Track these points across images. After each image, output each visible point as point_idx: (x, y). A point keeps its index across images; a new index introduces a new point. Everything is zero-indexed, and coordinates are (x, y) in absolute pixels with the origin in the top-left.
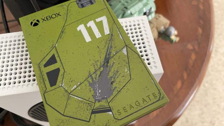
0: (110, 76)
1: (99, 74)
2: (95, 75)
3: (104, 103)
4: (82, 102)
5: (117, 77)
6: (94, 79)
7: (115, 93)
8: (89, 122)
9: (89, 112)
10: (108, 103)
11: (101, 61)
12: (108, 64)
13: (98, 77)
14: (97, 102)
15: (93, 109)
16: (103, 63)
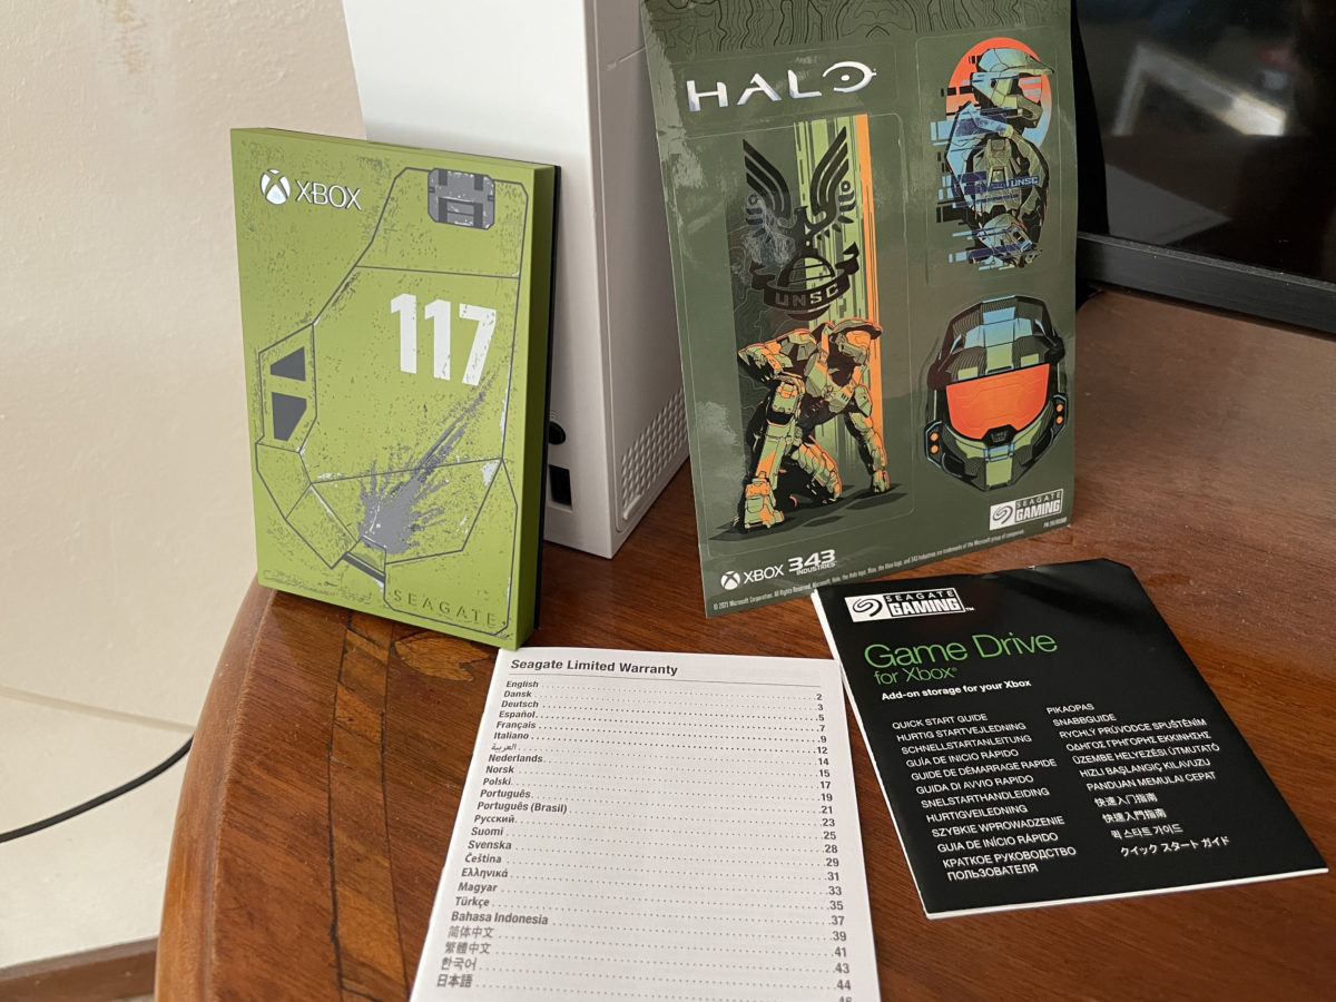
0: (418, 509)
1: (393, 485)
2: (384, 480)
3: (374, 555)
4: (331, 520)
5: (433, 524)
6: (377, 490)
7: (409, 553)
8: (332, 568)
9: (339, 550)
10: (385, 564)
11: (415, 457)
12: (428, 477)
13: (388, 489)
14: (362, 544)
15: (349, 553)
16: (415, 465)
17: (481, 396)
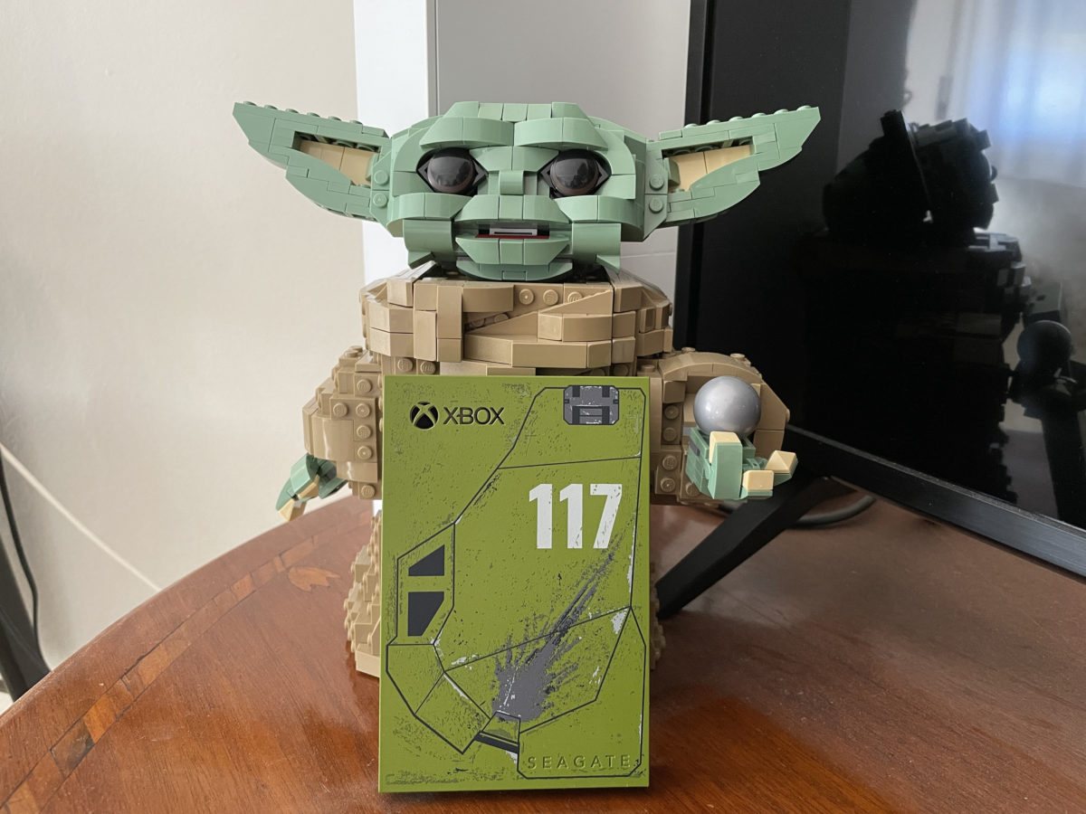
0: (553, 671)
1: (529, 654)
2: (520, 651)
3: (509, 729)
4: (464, 703)
5: (567, 682)
6: (512, 662)
7: (544, 716)
8: (462, 753)
9: (472, 732)
10: (519, 733)
11: (549, 622)
12: (562, 639)
13: (523, 659)
14: (496, 719)
15: (482, 732)
16: (551, 630)
17: (610, 557)
